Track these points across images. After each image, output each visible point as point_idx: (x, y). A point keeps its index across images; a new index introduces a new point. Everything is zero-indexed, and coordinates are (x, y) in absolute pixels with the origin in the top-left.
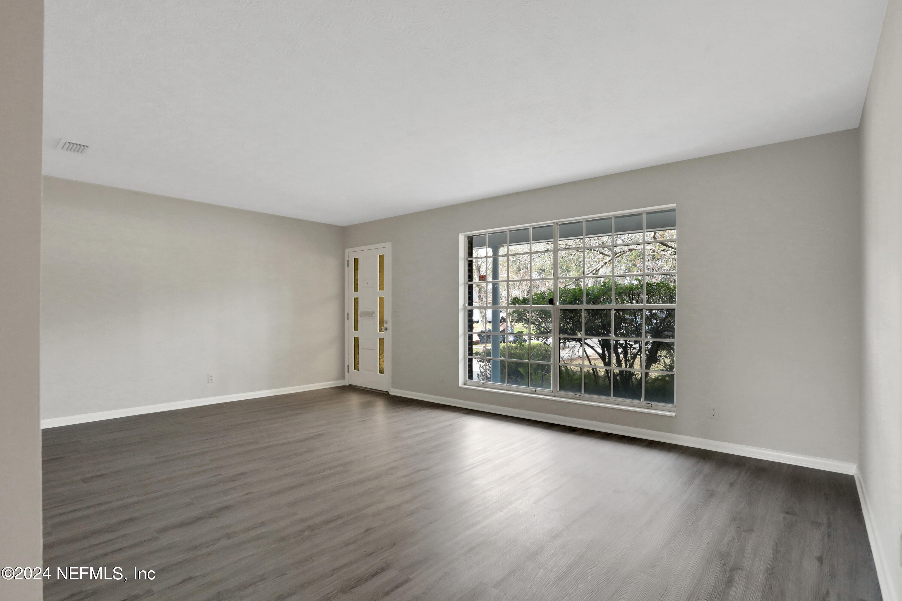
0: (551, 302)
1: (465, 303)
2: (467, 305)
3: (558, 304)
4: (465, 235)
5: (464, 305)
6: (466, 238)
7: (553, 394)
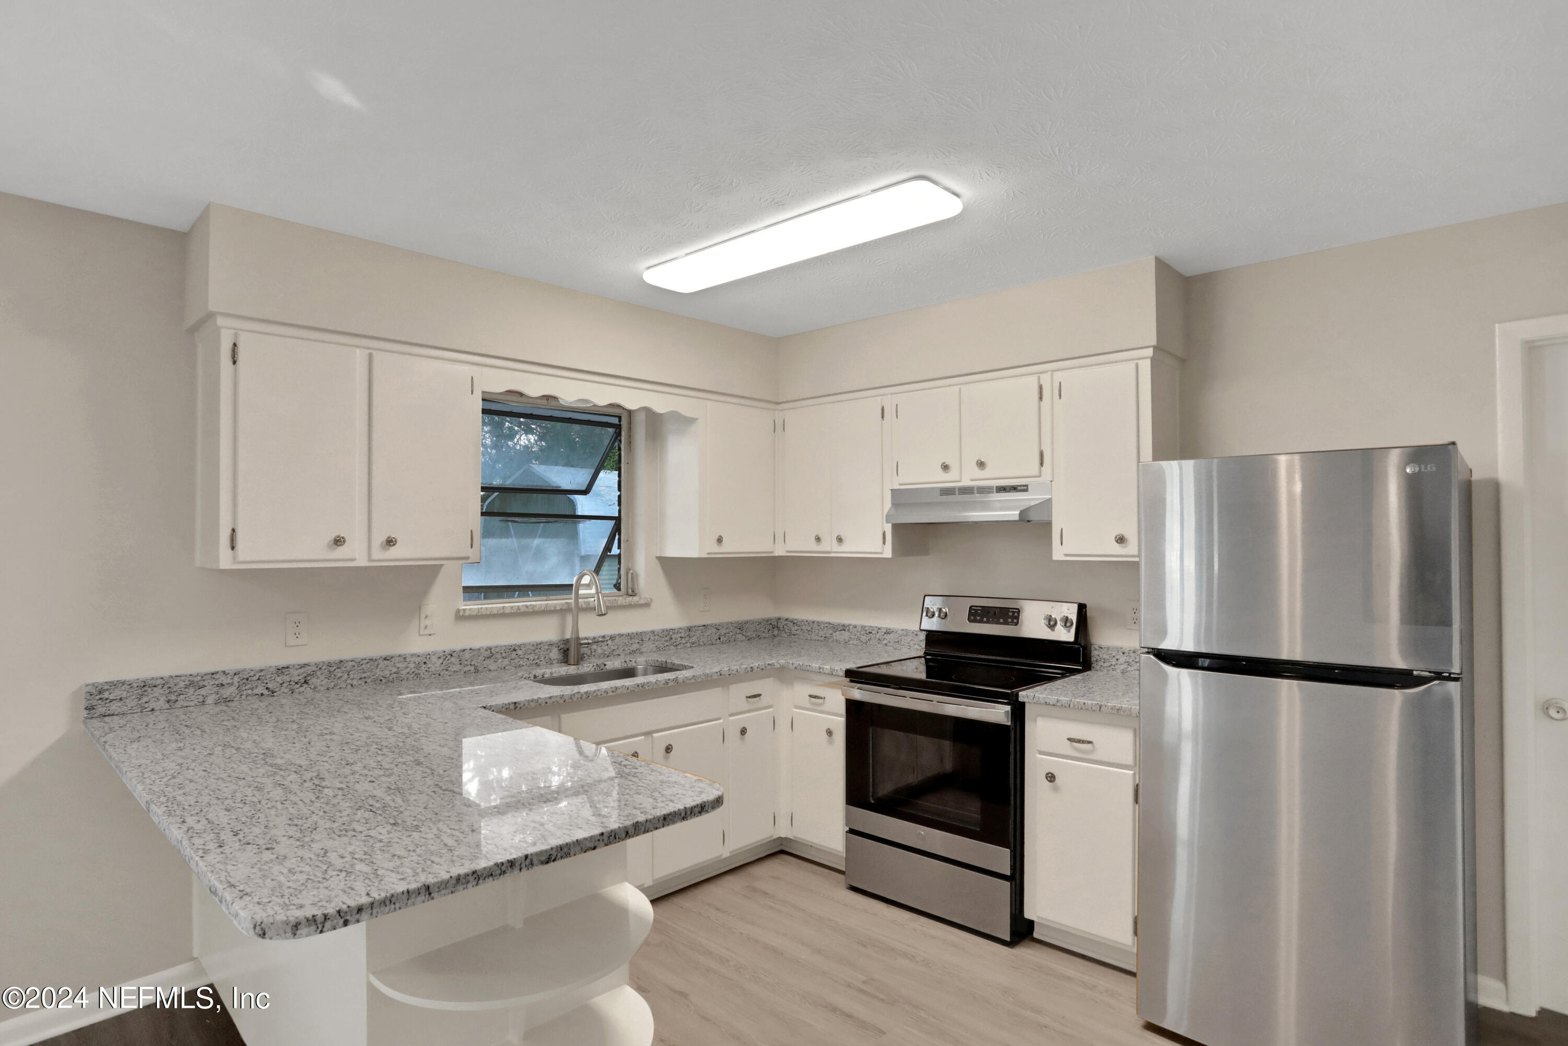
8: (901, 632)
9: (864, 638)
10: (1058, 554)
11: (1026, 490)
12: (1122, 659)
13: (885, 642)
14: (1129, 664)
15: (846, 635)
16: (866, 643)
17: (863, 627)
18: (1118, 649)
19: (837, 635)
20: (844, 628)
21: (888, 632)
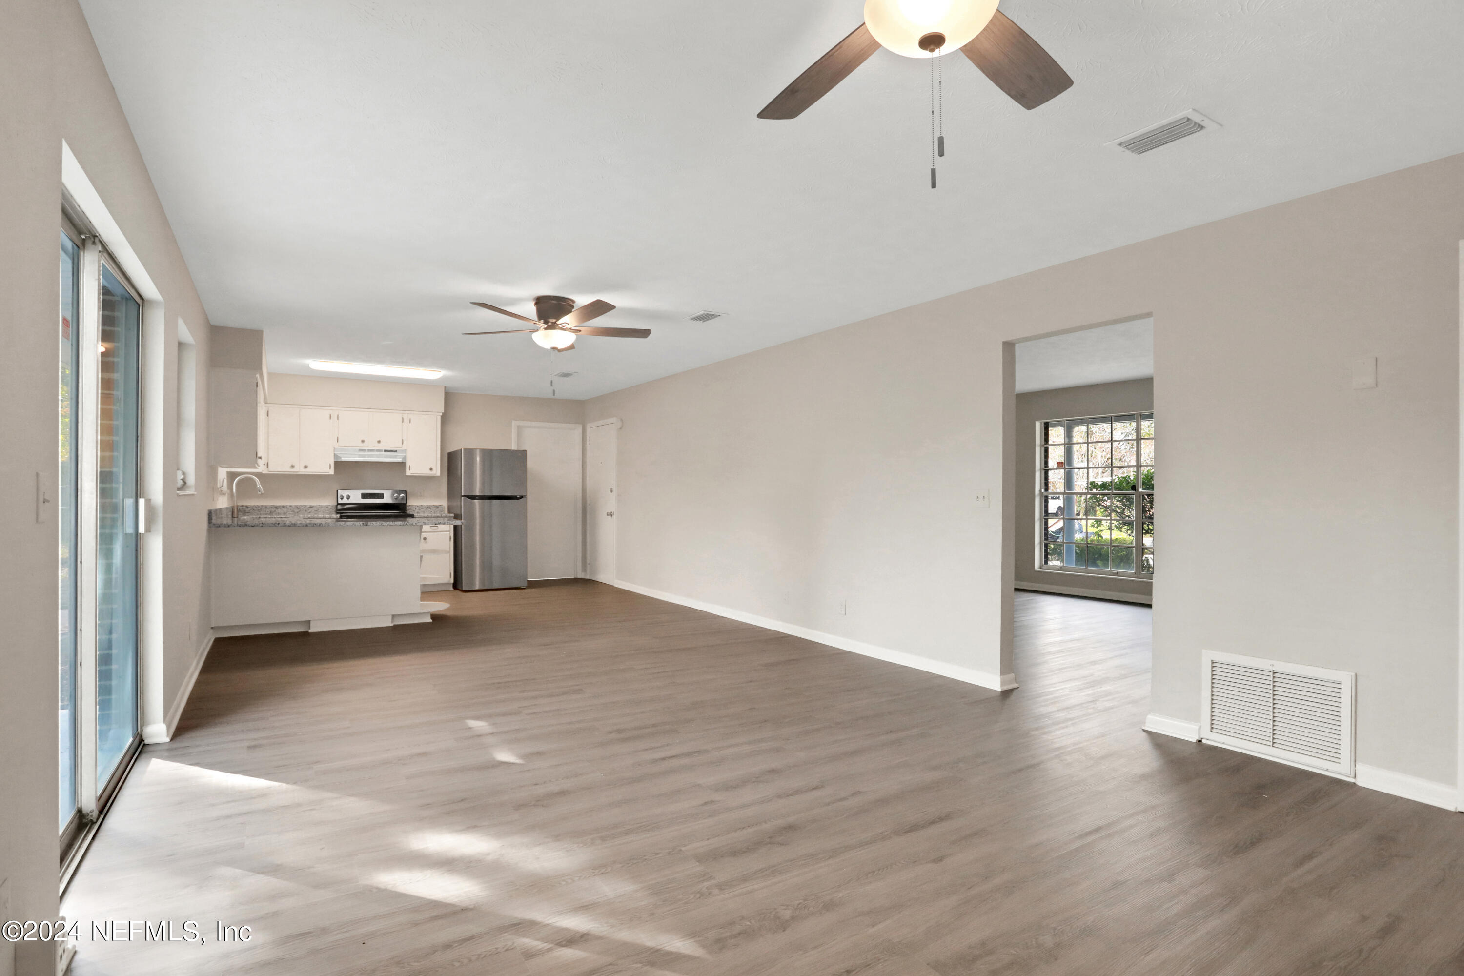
0: (1134, 488)
1: (1041, 488)
2: (1043, 491)
3: (1140, 490)
4: (1041, 423)
5: (1040, 491)
6: (1043, 425)
7: (1136, 576)
8: (319, 506)
9: (296, 511)
10: (408, 473)
11: (396, 452)
12: (417, 508)
13: (309, 511)
14: (419, 509)
15: (285, 510)
16: (298, 513)
17: (296, 506)
18: (415, 506)
19: (279, 511)
20: (283, 507)
21: (311, 507)
